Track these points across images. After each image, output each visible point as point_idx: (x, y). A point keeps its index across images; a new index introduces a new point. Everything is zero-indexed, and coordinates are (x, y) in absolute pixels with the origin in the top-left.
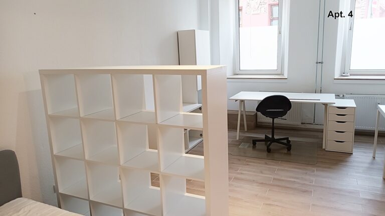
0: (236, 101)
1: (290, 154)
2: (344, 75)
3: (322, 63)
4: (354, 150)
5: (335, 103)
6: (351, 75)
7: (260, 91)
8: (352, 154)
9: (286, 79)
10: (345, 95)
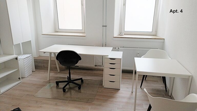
0: (44, 53)
1: (80, 92)
2: (120, 34)
3: (106, 26)
4: (121, 86)
5: (108, 56)
6: (125, 34)
7: (69, 44)
8: (120, 89)
9: (85, 36)
10: (119, 47)
